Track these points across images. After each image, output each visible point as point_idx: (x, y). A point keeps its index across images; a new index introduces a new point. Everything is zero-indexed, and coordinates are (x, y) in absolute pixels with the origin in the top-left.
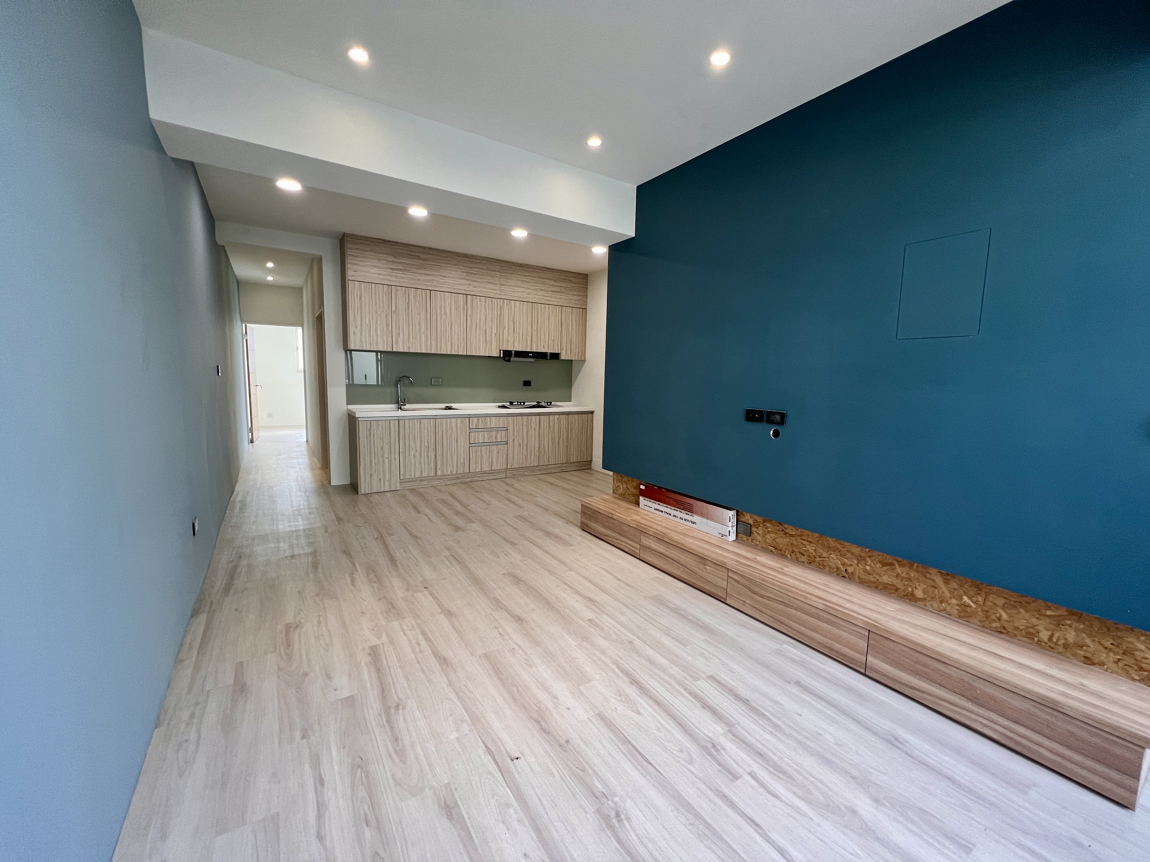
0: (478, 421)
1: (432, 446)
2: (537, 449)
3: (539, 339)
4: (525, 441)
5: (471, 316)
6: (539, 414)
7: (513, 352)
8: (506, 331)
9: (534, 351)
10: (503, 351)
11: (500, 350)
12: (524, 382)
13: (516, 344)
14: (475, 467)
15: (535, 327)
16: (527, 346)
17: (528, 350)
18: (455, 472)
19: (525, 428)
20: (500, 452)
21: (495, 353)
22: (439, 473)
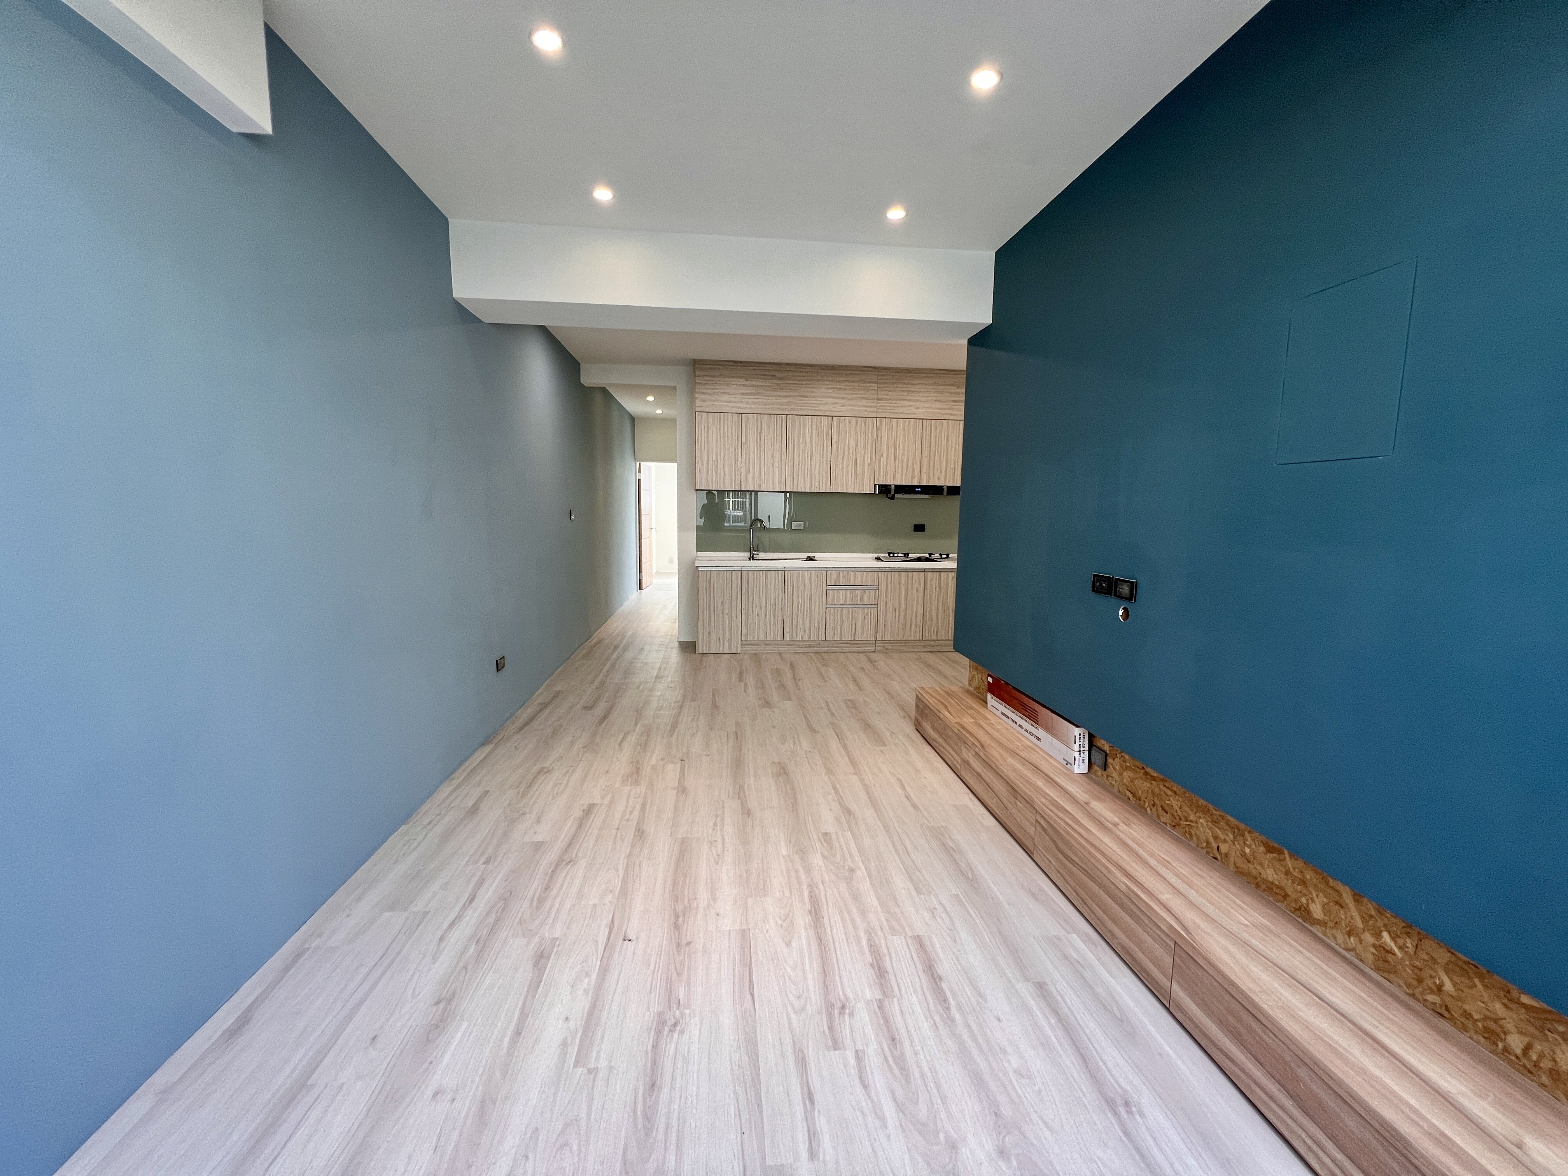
0: (838, 576)
1: (780, 604)
2: (920, 617)
3: (932, 468)
4: (903, 606)
5: (837, 442)
6: (925, 570)
7: (893, 487)
8: (884, 460)
9: (924, 483)
10: (879, 485)
11: (875, 485)
12: (915, 526)
13: (898, 476)
14: (832, 634)
15: (925, 453)
16: (913, 477)
17: (915, 483)
18: (806, 638)
19: (903, 588)
20: (866, 617)
21: (869, 489)
22: (787, 638)
